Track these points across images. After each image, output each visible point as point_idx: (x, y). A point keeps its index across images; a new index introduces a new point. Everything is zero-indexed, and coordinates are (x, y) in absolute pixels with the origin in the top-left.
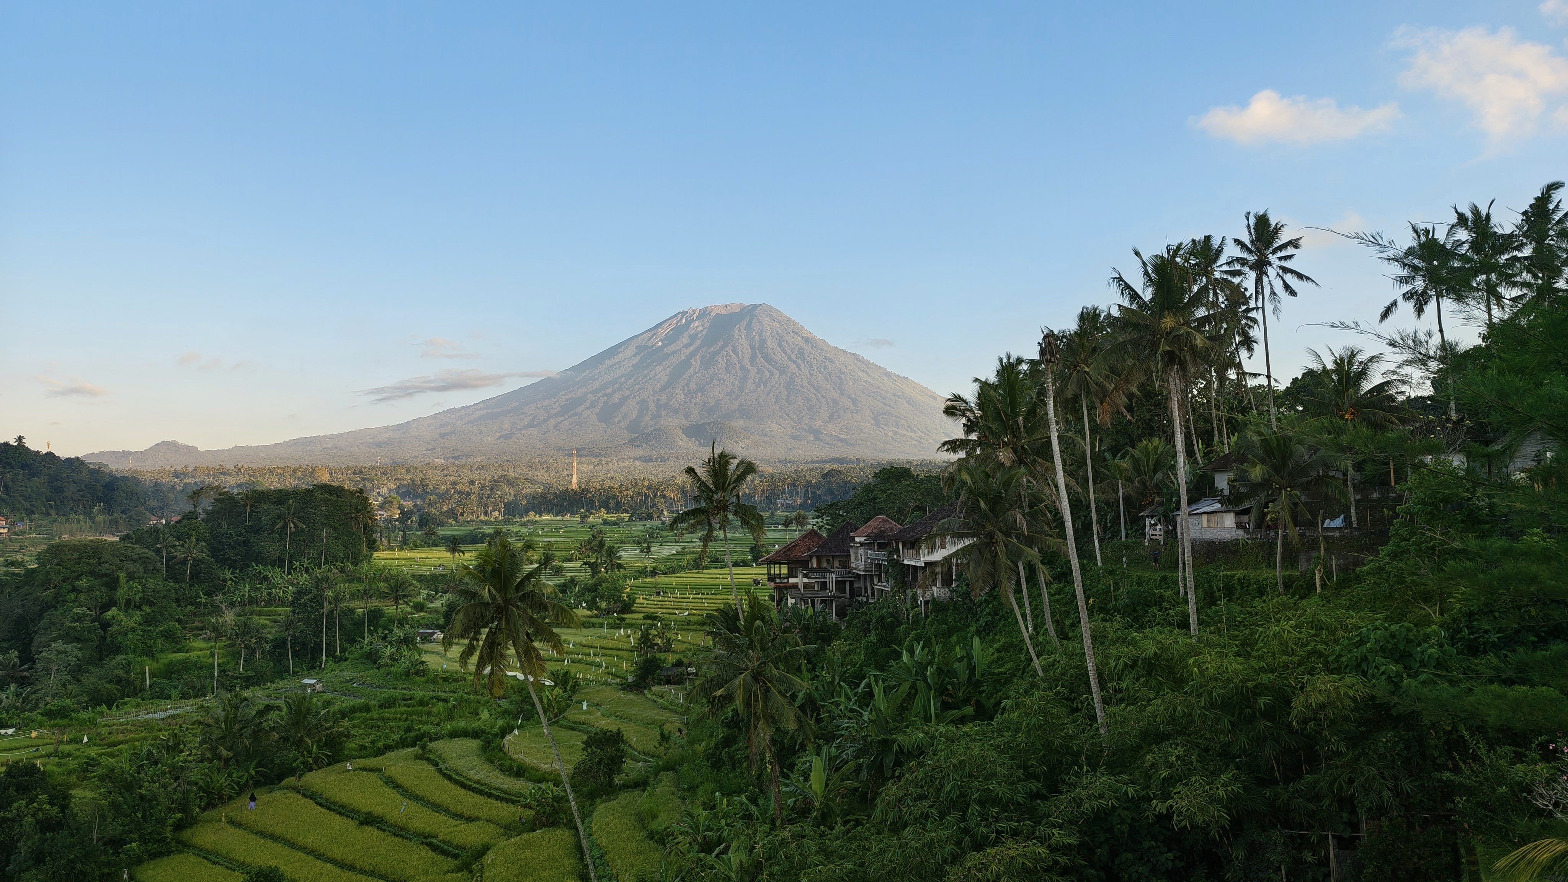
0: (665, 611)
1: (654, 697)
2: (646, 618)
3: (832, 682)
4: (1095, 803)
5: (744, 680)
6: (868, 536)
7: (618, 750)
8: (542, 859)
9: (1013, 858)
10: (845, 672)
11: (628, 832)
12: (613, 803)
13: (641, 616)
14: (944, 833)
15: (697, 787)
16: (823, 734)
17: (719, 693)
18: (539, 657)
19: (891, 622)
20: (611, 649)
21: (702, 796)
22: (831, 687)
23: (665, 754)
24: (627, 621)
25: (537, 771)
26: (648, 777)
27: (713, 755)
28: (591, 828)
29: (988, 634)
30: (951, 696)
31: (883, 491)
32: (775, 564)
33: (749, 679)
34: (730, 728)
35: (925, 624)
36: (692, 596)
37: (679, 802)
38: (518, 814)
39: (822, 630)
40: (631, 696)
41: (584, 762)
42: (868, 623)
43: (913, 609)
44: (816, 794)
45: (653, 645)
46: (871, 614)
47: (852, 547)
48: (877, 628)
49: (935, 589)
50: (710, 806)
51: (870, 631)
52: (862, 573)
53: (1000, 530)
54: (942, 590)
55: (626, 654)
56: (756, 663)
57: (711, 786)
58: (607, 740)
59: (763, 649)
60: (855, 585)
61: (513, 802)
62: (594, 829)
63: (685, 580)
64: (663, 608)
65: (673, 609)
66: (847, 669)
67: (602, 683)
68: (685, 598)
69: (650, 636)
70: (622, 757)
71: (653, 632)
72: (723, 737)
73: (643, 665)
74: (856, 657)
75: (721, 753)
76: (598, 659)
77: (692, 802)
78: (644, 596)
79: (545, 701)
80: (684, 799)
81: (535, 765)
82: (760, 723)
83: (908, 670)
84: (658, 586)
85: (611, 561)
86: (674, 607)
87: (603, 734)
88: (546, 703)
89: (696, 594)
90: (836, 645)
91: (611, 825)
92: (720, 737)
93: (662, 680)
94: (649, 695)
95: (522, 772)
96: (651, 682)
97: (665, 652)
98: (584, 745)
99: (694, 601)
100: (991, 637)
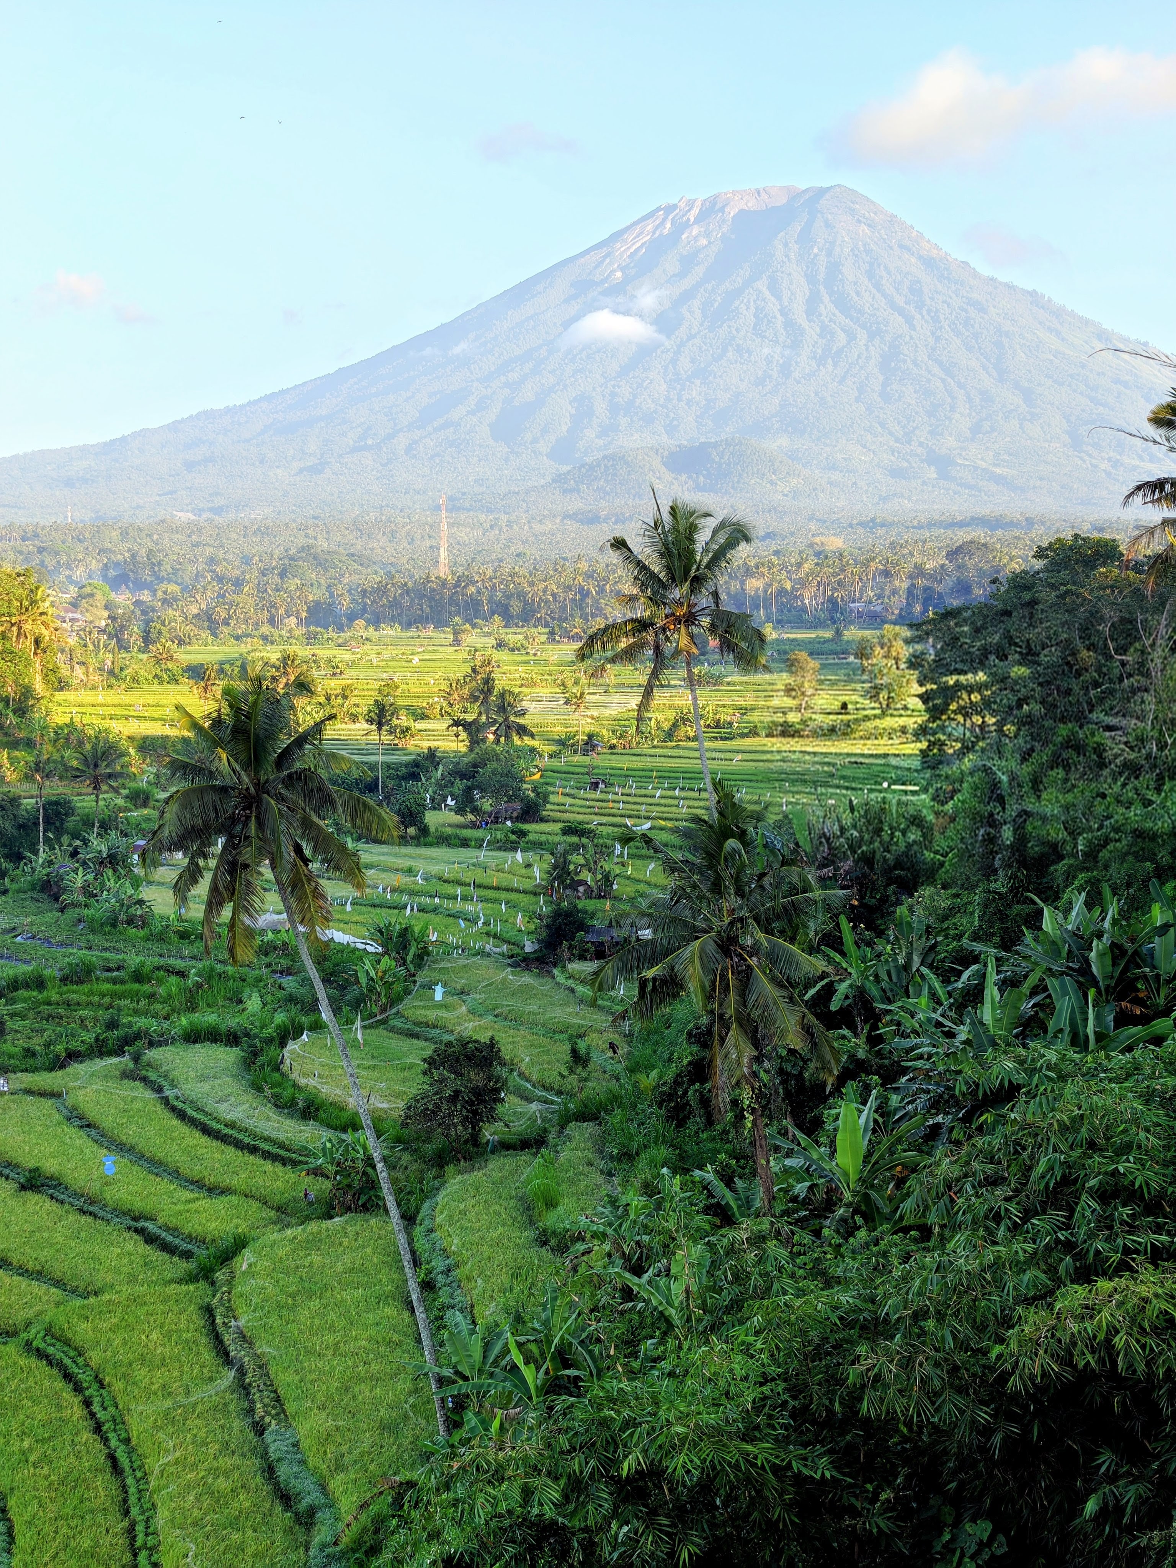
0: (605, 819)
1: (570, 983)
2: (568, 831)
3: (906, 967)
5: (702, 950)
7: (490, 1077)
8: (339, 1268)
10: (933, 947)
11: (500, 1229)
12: (477, 1175)
15: (638, 1154)
16: (881, 1067)
17: (652, 973)
18: (319, 894)
20: (497, 888)
21: (642, 1171)
22: (904, 975)
23: (581, 1089)
24: (531, 837)
25: (342, 1109)
26: (546, 1130)
27: (671, 1096)
28: (433, 1219)
30: (1138, 1002)
31: (1053, 587)
33: (711, 948)
36: (660, 793)
37: (600, 1179)
38: (304, 1187)
39: (898, 865)
40: (527, 979)
41: (425, 1096)
45: (575, 885)
50: (649, 1189)
51: (996, 870)
55: (524, 899)
56: (727, 921)
57: (663, 1152)
58: (469, 1058)
61: (295, 1163)
62: (439, 1220)
63: (648, 762)
64: (601, 815)
65: (622, 816)
66: (936, 942)
67: (473, 952)
68: (646, 796)
69: (572, 867)
70: (497, 1091)
71: (577, 859)
72: (690, 1063)
73: (554, 921)
74: (964, 921)
75: (685, 1093)
76: (469, 907)
77: (626, 1182)
78: (567, 790)
79: (363, 981)
80: (610, 1174)
81: (337, 1099)
82: (731, 1033)
83: (1054, 948)
84: (596, 771)
85: (506, 720)
86: (623, 812)
87: (465, 1046)
88: (364, 985)
89: (669, 789)
90: (922, 896)
91: (471, 1215)
92: (685, 1062)
93: (587, 950)
94: (561, 978)
95: (312, 1109)
96: (566, 954)
97: (600, 897)
98: (426, 1066)
99: (663, 801)
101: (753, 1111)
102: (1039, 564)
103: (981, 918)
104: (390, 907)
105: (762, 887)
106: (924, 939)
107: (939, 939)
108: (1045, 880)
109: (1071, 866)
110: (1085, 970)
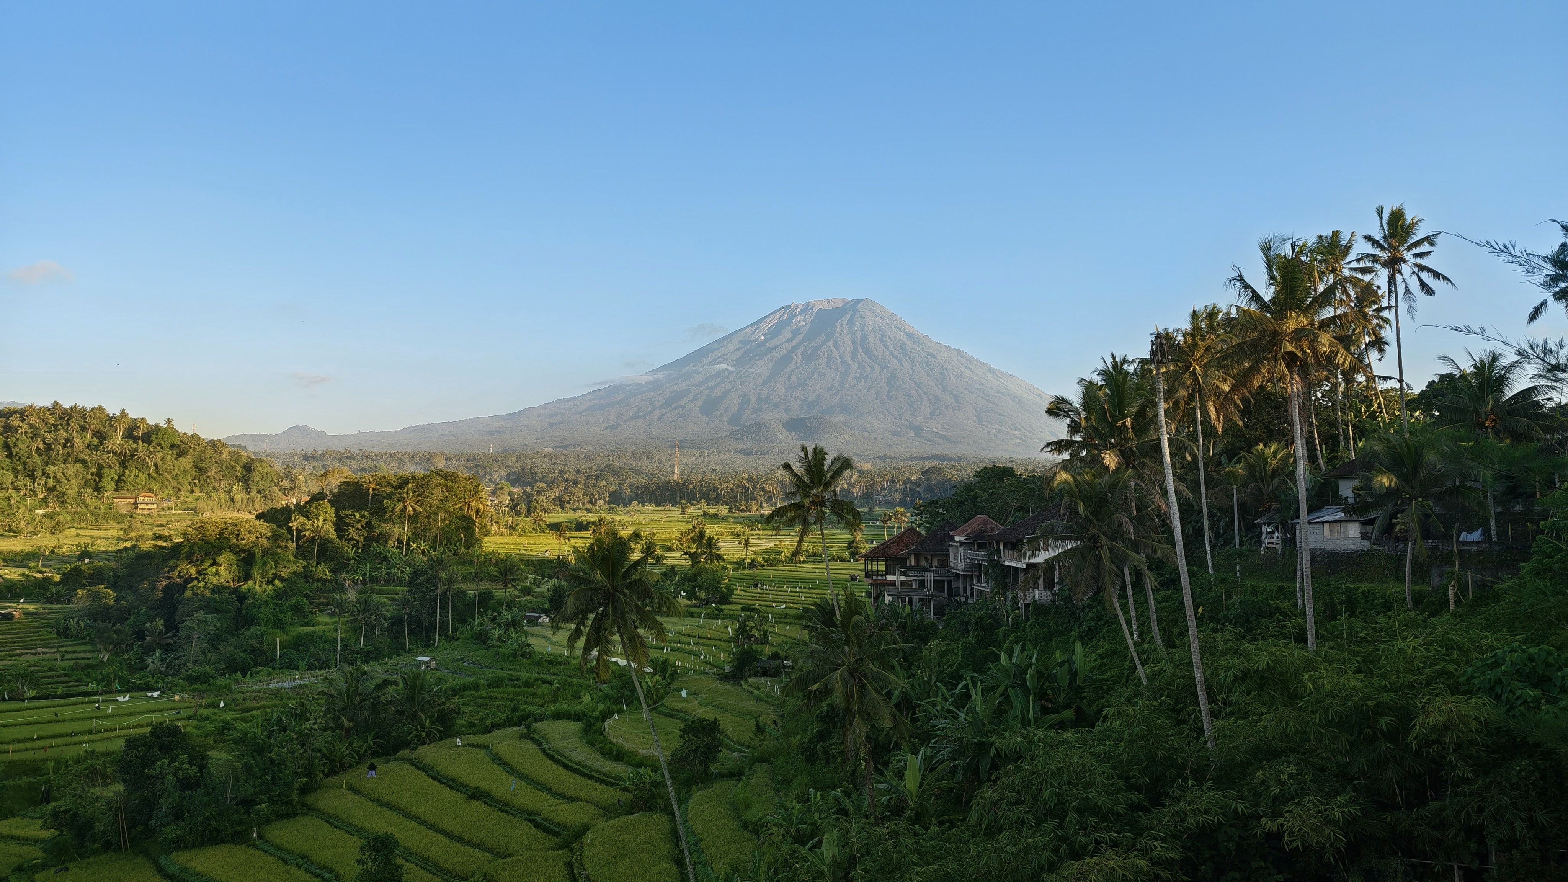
0: (762, 603)
1: (750, 688)
2: (743, 609)
3: (928, 682)
4: (1201, 819)
6: (968, 536)
7: (714, 739)
8: (638, 842)
9: (1113, 869)
10: (942, 672)
11: (723, 821)
12: (708, 791)
14: (1040, 839)
15: (792, 780)
17: (815, 687)
18: (643, 644)
19: (991, 624)
20: (710, 639)
21: (795, 789)
22: (927, 686)
23: (760, 746)
24: (725, 612)
25: (636, 755)
26: (743, 767)
27: (807, 749)
28: (687, 815)
29: (1091, 639)
30: (1051, 701)
31: (984, 490)
32: (872, 560)
34: (825, 723)
35: (1025, 626)
36: (788, 590)
37: (773, 793)
39: (919, 629)
40: (728, 686)
41: (681, 749)
42: (967, 623)
43: (1013, 611)
44: (910, 792)
45: (750, 637)
46: (970, 614)
47: (952, 546)
48: (976, 630)
49: (1036, 591)
50: (804, 799)
51: (969, 632)
52: (961, 573)
53: (1105, 534)
54: (1044, 593)
55: (724, 644)
56: (852, 660)
57: (805, 779)
58: (703, 729)
59: (860, 646)
60: (954, 585)
61: (612, 785)
62: (690, 815)
64: (760, 601)
65: (771, 601)
66: (943, 669)
67: (699, 672)
68: (782, 591)
69: (748, 628)
70: (718, 746)
71: (750, 624)
72: (818, 732)
73: (740, 656)
74: (953, 658)
75: (815, 747)
76: (696, 649)
77: (786, 795)
78: (742, 588)
79: (645, 687)
80: (778, 791)
81: (633, 750)
82: (856, 719)
83: (1007, 673)
84: (756, 578)
85: (711, 552)
86: (771, 599)
87: (700, 722)
88: (645, 689)
89: (794, 588)
90: (933, 645)
91: (706, 813)
93: (758, 672)
94: (745, 686)
95: (621, 755)
96: (747, 674)
97: (762, 644)
98: (681, 733)
99: (791, 594)
100: (1094, 643)
101: (865, 760)
102: (977, 479)
103: (963, 656)
104: (655, 648)
105: (871, 642)
106: (937, 667)
107: (943, 667)
108: (995, 637)
110: (1023, 684)
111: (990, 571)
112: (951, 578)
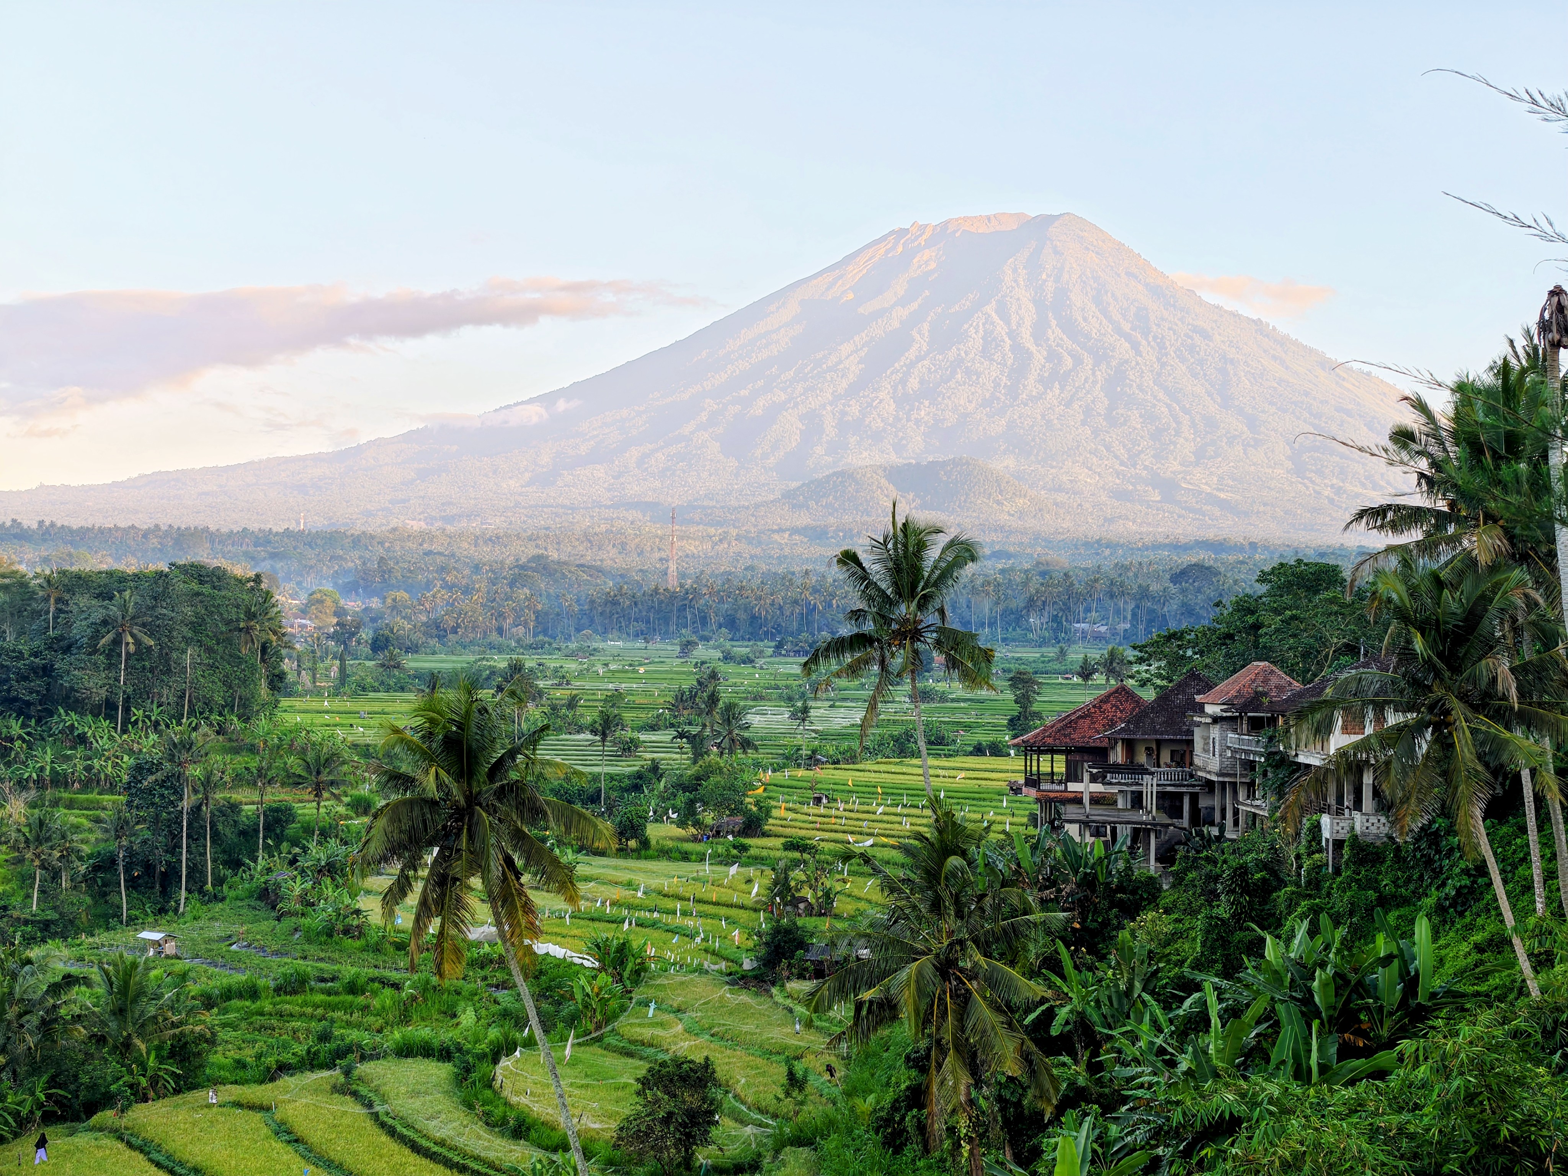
0: (827, 835)
1: (788, 1002)
2: (791, 846)
3: (1128, 992)
5: (920, 973)
6: (1230, 703)
7: (704, 1100)
13: (778, 842)
16: (1101, 1095)
17: (869, 995)
19: (1264, 879)
20: (718, 904)
22: (1125, 1001)
23: (797, 1113)
24: (752, 852)
25: (553, 1129)
26: (759, 1155)
27: (888, 1121)
29: (1461, 914)
30: (1364, 1034)
31: (1277, 612)
32: (1040, 752)
33: (929, 971)
35: (1331, 884)
36: (881, 810)
39: (1121, 888)
40: (745, 997)
41: (638, 1115)
42: (1216, 879)
43: (1310, 854)
45: (795, 902)
46: (1225, 862)
47: (1199, 724)
48: (1233, 891)
49: (1357, 815)
51: (1218, 896)
52: (1214, 778)
54: (1373, 819)
55: (742, 915)
58: (684, 1079)
60: (1203, 803)
63: (872, 777)
64: (823, 830)
65: (844, 832)
66: (1158, 968)
67: (691, 969)
68: (868, 812)
69: (793, 884)
70: (711, 1113)
71: (797, 874)
72: (908, 1088)
73: (773, 938)
74: (1186, 947)
75: (903, 1118)
76: (690, 922)
78: (791, 805)
79: (579, 996)
81: (549, 1118)
82: (948, 1059)
83: (1276, 977)
84: (819, 786)
85: (730, 733)
86: (845, 828)
87: (679, 1066)
88: (580, 1001)
89: (892, 805)
90: (1145, 921)
92: (903, 1087)
93: (806, 969)
94: (779, 998)
95: (524, 1129)
96: (785, 973)
97: (821, 915)
98: (640, 1086)
99: (885, 818)
100: (1468, 920)
101: (970, 1140)
102: (1263, 589)
103: (1203, 944)
104: (608, 922)
105: (982, 910)
106: (1146, 964)
107: (1161, 965)
108: (1267, 907)
109: (1293, 893)
110: (1307, 1000)
111: (1270, 775)
112: (1197, 790)
